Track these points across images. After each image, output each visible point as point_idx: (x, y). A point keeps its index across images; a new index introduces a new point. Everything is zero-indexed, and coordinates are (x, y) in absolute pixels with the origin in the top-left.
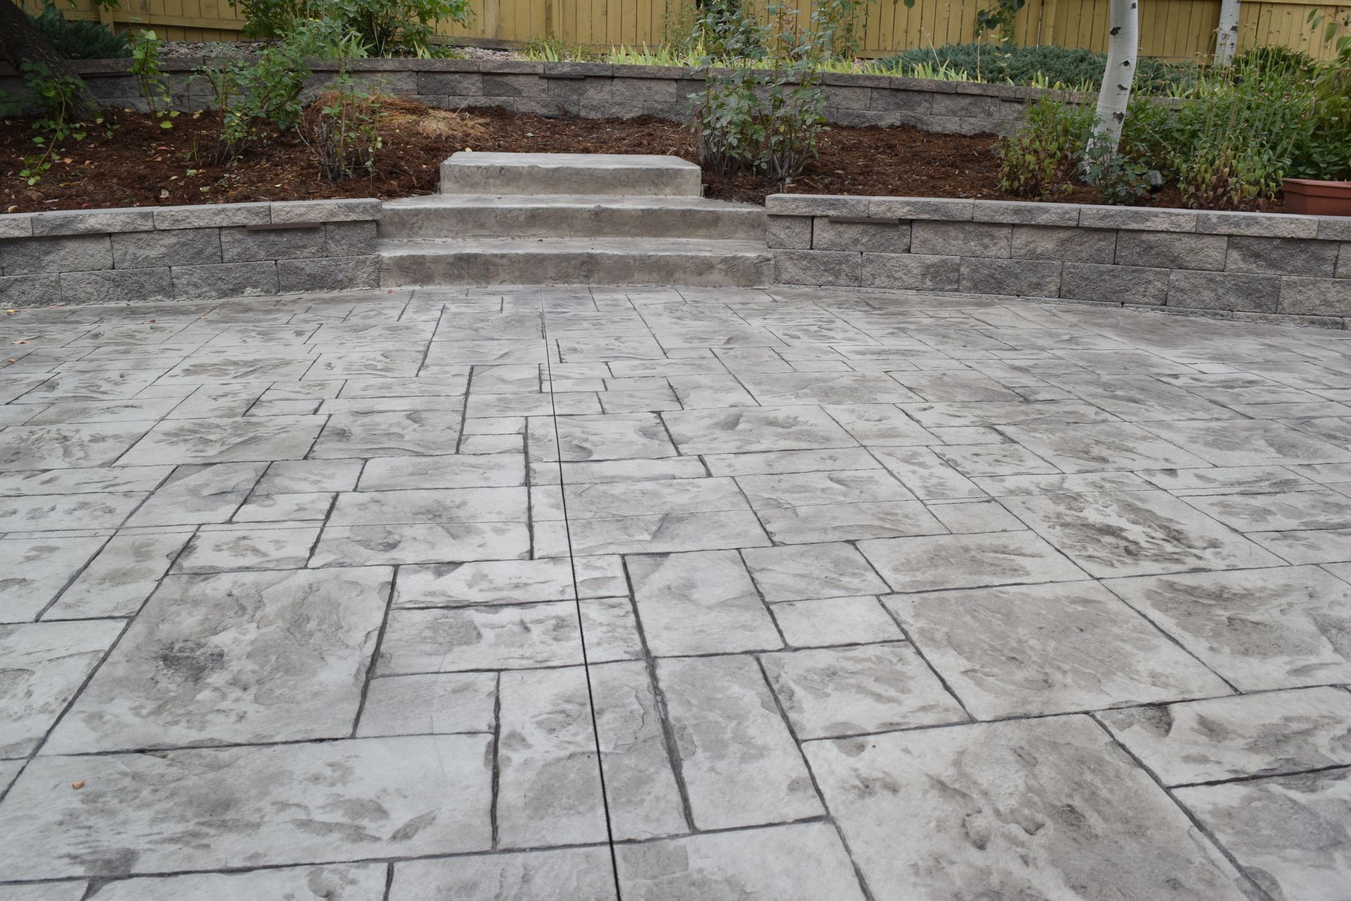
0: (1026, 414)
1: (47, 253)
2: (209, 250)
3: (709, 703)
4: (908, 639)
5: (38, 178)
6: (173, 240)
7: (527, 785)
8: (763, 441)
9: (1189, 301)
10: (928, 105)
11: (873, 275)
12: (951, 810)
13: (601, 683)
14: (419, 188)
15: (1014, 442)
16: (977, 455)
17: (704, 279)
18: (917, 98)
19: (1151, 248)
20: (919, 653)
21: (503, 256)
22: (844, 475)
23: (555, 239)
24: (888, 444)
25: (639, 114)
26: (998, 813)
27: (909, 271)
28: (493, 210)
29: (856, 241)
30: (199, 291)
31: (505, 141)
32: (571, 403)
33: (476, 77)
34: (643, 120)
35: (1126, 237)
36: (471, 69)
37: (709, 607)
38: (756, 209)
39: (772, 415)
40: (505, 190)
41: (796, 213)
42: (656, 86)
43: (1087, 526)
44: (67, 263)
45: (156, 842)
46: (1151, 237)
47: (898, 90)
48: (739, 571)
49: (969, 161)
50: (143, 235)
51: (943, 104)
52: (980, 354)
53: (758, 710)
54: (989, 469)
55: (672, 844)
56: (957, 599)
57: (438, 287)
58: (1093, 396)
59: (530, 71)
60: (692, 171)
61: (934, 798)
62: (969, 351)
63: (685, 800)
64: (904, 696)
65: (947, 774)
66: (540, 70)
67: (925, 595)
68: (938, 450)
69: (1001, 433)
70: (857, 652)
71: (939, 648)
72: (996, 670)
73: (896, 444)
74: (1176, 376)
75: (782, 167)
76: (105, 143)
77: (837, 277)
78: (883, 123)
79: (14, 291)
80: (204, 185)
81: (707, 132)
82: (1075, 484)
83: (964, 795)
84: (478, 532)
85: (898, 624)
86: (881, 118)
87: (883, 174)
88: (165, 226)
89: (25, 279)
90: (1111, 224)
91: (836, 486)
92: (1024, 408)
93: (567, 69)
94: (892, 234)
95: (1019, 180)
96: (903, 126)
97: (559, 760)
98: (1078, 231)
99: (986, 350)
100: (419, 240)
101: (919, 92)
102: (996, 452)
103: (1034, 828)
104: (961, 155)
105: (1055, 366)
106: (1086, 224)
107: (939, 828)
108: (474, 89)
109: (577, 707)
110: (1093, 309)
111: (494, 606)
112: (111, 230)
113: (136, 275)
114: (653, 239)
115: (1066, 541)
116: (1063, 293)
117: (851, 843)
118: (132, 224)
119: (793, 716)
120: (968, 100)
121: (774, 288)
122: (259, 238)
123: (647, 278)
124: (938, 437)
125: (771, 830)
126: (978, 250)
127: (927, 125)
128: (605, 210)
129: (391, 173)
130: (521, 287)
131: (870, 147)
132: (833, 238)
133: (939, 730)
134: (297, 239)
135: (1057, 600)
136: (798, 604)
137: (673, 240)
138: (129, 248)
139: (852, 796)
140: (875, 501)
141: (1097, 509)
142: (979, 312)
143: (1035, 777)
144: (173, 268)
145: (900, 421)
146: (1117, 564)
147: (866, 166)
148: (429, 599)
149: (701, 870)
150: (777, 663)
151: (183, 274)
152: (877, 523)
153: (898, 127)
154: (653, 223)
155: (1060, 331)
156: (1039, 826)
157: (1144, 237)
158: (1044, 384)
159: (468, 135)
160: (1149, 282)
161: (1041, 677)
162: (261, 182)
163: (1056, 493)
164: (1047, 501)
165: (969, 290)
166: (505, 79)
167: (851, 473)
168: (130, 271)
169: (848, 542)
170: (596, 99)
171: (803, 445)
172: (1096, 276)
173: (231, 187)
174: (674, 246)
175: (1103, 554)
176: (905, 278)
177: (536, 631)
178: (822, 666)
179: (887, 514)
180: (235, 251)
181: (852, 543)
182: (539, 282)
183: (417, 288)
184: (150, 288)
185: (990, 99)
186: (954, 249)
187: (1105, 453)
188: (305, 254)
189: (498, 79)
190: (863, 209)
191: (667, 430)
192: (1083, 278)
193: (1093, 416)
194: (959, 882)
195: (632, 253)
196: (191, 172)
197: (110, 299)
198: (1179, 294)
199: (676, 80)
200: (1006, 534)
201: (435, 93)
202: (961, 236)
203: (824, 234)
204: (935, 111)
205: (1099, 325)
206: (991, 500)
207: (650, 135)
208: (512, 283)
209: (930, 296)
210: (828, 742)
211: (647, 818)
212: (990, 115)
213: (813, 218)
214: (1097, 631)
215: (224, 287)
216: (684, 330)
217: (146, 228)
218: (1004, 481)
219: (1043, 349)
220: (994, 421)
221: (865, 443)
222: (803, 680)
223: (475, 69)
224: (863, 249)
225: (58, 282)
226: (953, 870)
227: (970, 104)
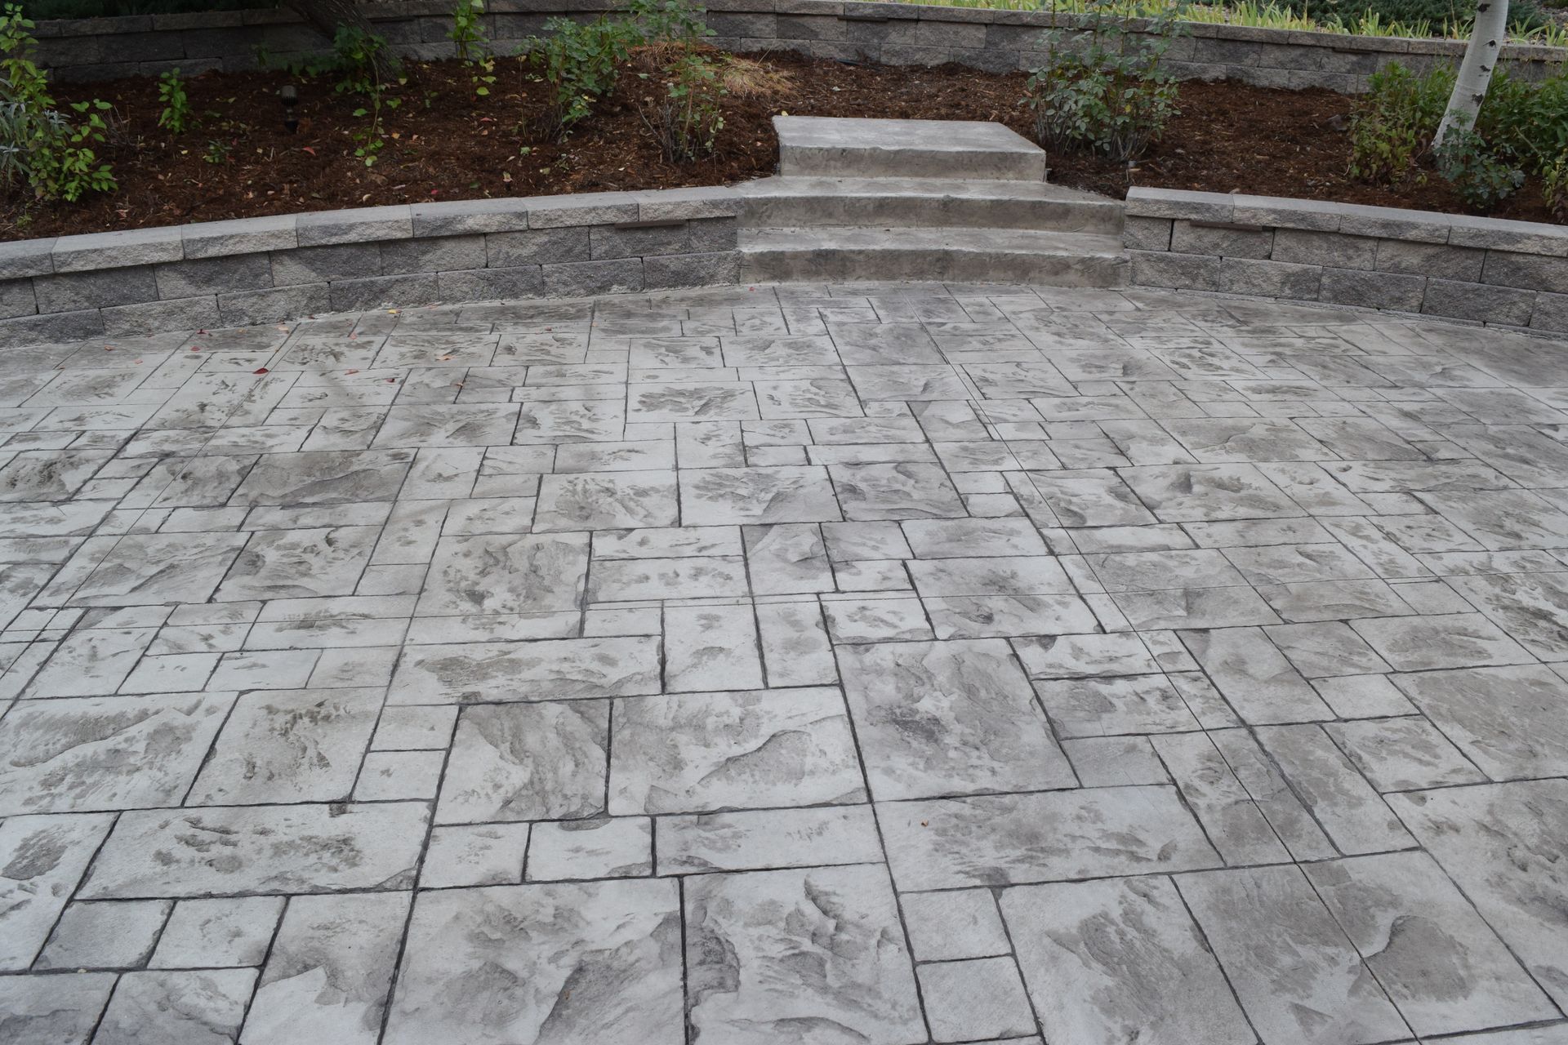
0: (1435, 477)
1: (424, 253)
2: (576, 251)
3: (1306, 762)
4: (1422, 714)
5: (375, 158)
6: (545, 239)
7: (1220, 823)
8: (1224, 508)
9: (1553, 324)
10: (1256, 56)
11: (1231, 281)
12: (1495, 844)
13: (1226, 746)
14: (760, 170)
15: (1437, 513)
16: (1409, 527)
17: (1059, 279)
18: (1245, 49)
19: (1520, 269)
20: (1434, 726)
21: (860, 252)
22: (1309, 549)
23: (902, 229)
24: (1331, 514)
25: (945, 61)
26: (1529, 848)
27: (1269, 279)
28: (842, 199)
29: (1216, 246)
30: (568, 289)
31: (816, 100)
32: (1029, 454)
33: (770, 18)
34: (950, 69)
35: (1495, 257)
36: (765, 10)
37: (1266, 682)
38: (1108, 202)
39: (1216, 474)
40: (845, 173)
41: (1157, 215)
42: (965, 31)
43: (1522, 609)
44: (443, 262)
45: (1010, 862)
46: (1521, 259)
47: (1225, 40)
48: (1270, 649)
49: (1309, 134)
50: (517, 235)
51: (1272, 56)
52: (1366, 394)
53: (1343, 770)
54: (1426, 545)
55: (1336, 864)
56: (1445, 678)
57: (796, 283)
58: (1484, 453)
59: (829, 12)
60: (1037, 155)
61: (1484, 838)
62: (1355, 388)
63: (1327, 835)
64: (1437, 761)
65: (1487, 820)
66: (840, 11)
67: (1421, 674)
68: (1375, 520)
69: (1421, 502)
70: (1390, 724)
71: (1447, 721)
72: (1493, 742)
73: (1338, 513)
74: (1555, 427)
75: (1124, 148)
76: (422, 111)
77: (1194, 281)
78: (1207, 77)
79: (395, 292)
80: (543, 166)
81: (1051, 112)
82: (1501, 563)
83: (1502, 835)
84: (1047, 606)
85: (1411, 700)
86: (1204, 71)
87: (1224, 153)
88: (538, 225)
89: (405, 280)
90: (1482, 244)
91: (1308, 561)
92: (1430, 470)
93: (868, 11)
94: (1252, 240)
95: (1371, 169)
96: (1229, 80)
97: (1230, 805)
98: (1445, 248)
99: (1371, 387)
100: (768, 229)
101: (1248, 42)
102: (1424, 524)
103: (1554, 859)
104: (1300, 127)
105: (1441, 412)
106: (1456, 242)
107: (1495, 856)
108: (768, 30)
109: (1218, 765)
110: (1455, 327)
111: (1109, 678)
112: (487, 230)
113: (509, 274)
114: (1000, 231)
115: (1510, 624)
116: (1424, 308)
117: (1443, 864)
118: (508, 223)
119: (1368, 774)
120: (1298, 52)
121: (1129, 291)
122: (626, 236)
123: (1002, 276)
124: (1369, 505)
125: (1390, 855)
126: (1341, 260)
127: (1254, 78)
128: (953, 200)
129: (729, 153)
130: (877, 283)
131: (1202, 113)
132: (1193, 241)
133: (1470, 788)
134: (663, 236)
135: (1519, 682)
136: (1330, 680)
137: (1021, 231)
138: (504, 247)
139: (1431, 834)
140: (1346, 578)
141: (1526, 592)
142: (1344, 329)
143: (1544, 824)
144: (544, 266)
145: (1327, 485)
146: (1556, 649)
147: (1205, 142)
148: (1053, 671)
149: (1360, 881)
150: (1338, 731)
151: (554, 272)
152: (1358, 603)
153: (1223, 82)
154: (1002, 214)
155: (1429, 359)
156: (1557, 857)
157: (1514, 258)
158: (1438, 438)
159: (776, 92)
160: (1514, 303)
161: (1527, 748)
162: (601, 164)
163: (1487, 572)
164: (1484, 582)
165: (1328, 300)
166: (801, 20)
167: (1315, 547)
168: (503, 270)
169: (1341, 621)
170: (899, 44)
171: (1259, 513)
172: (1460, 294)
173: (572, 169)
174: (1026, 241)
175: (1542, 638)
176: (1264, 285)
177: (1152, 701)
178: (1371, 735)
179: (1361, 593)
180: (604, 248)
181: (1345, 622)
182: (893, 278)
183: (776, 284)
184: (523, 286)
185: (1322, 50)
186: (1316, 259)
187: (1517, 528)
188: (668, 251)
189: (795, 20)
190: (1227, 214)
191: (1133, 491)
192: (1447, 296)
193: (1495, 482)
194: (1518, 892)
195: (988, 250)
196: (525, 150)
197: (484, 298)
198: (1543, 317)
199: (986, 25)
200: (1460, 616)
201: (726, 35)
202: (1325, 246)
203: (1184, 237)
204: (1264, 63)
205: (1465, 350)
206: (1439, 580)
207: (963, 90)
208: (868, 279)
209: (1288, 306)
210: (1400, 795)
211: (1310, 847)
212: (1321, 67)
213: (1173, 221)
214: (1556, 710)
215: (592, 285)
216: (1074, 354)
217: (521, 228)
218: (1440, 558)
219: (1422, 387)
220: (1411, 486)
221: (1312, 511)
222: (1363, 746)
223: (771, 9)
224: (1222, 254)
225: (436, 282)
226: (1512, 883)
227: (1301, 55)
